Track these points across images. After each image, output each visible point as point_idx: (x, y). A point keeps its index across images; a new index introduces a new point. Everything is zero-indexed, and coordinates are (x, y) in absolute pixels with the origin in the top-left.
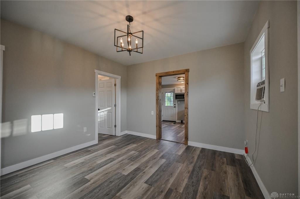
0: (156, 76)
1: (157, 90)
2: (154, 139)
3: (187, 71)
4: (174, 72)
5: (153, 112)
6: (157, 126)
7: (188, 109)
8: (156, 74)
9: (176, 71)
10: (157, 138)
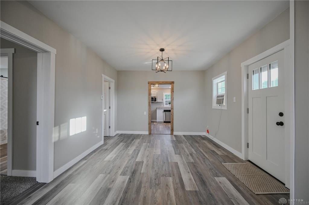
0: (148, 83)
1: (149, 95)
2: (147, 135)
3: (173, 83)
4: (163, 82)
5: (145, 112)
6: (149, 124)
7: (173, 109)
8: (148, 82)
9: (165, 82)
10: (149, 133)
